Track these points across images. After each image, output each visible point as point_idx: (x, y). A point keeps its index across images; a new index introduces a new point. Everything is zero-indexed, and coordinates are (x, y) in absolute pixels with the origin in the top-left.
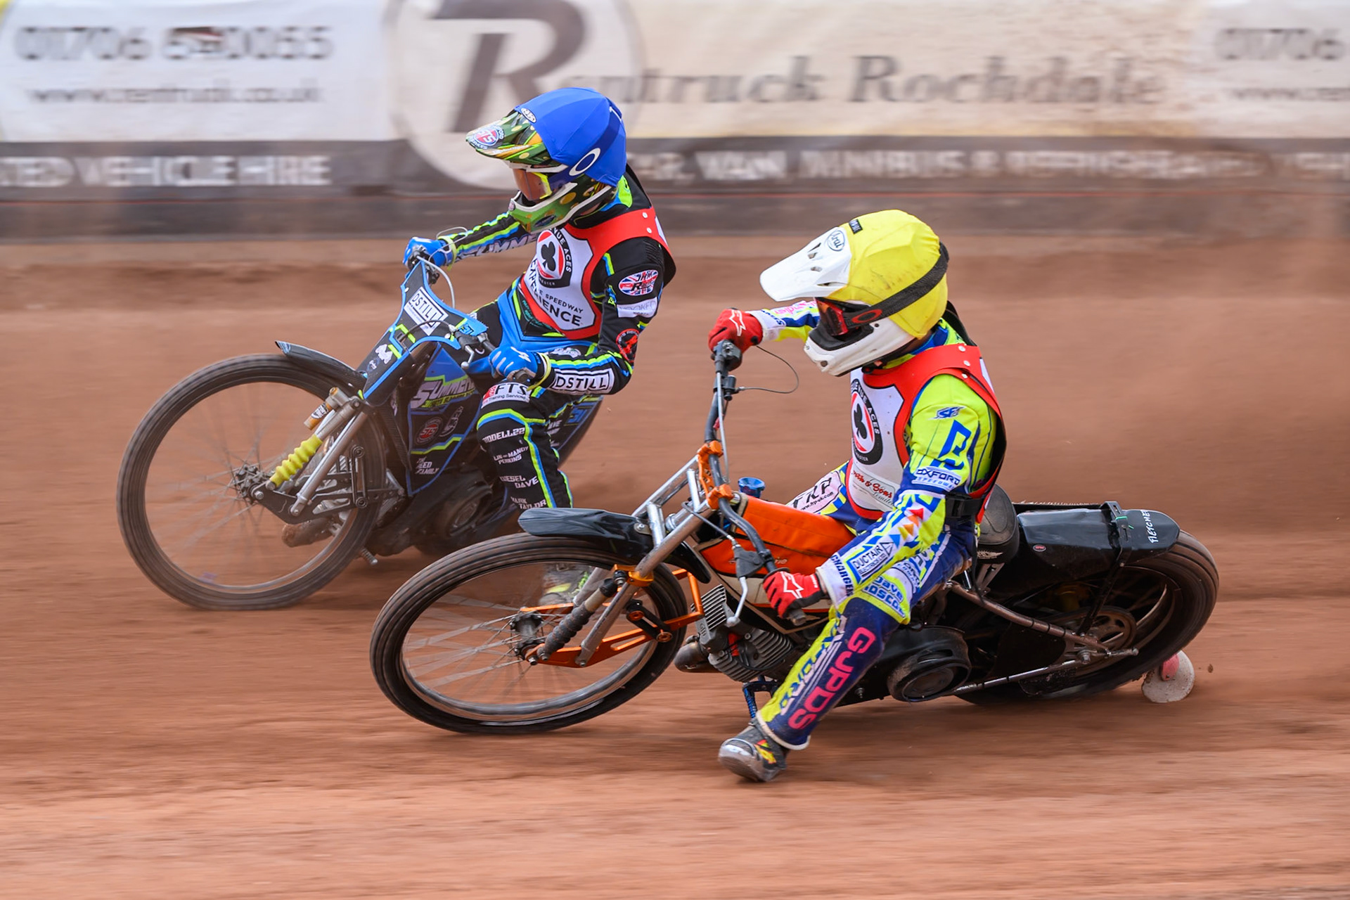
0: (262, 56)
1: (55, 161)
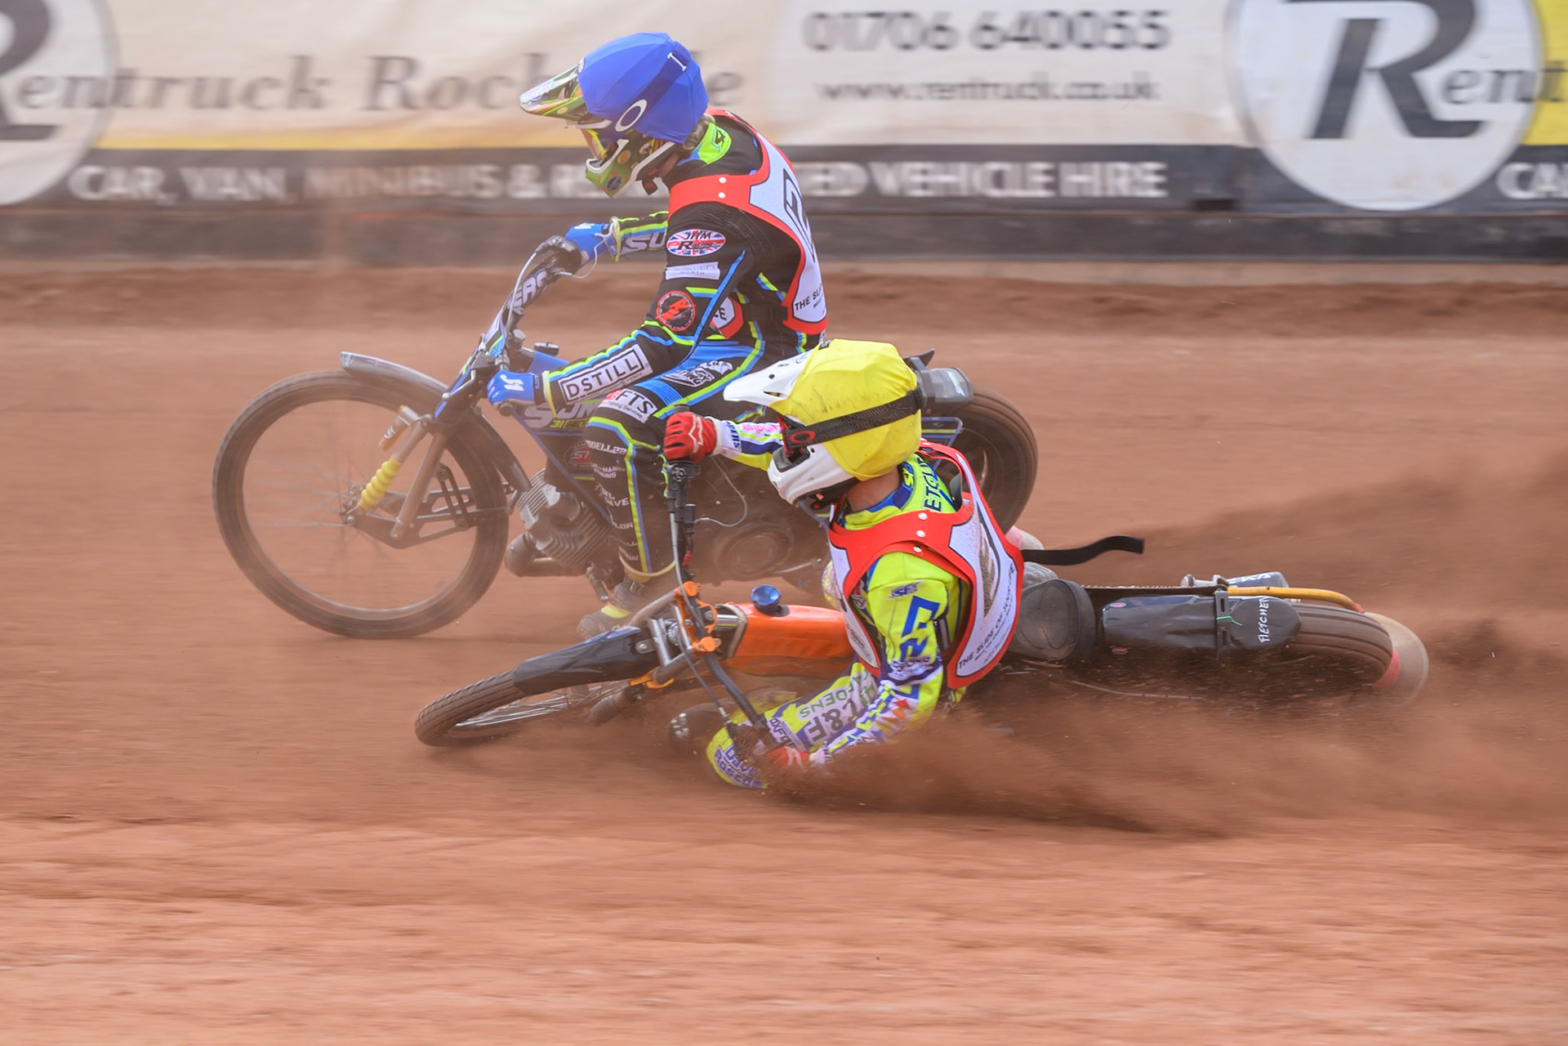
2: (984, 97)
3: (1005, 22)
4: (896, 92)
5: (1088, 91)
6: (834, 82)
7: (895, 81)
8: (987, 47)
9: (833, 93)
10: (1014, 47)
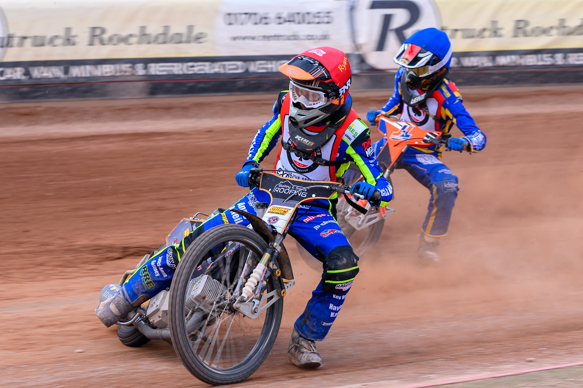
0: (309, 23)
1: (239, 63)
2: (278, 39)
3: (285, 15)
4: (253, 38)
5: (310, 38)
6: (235, 35)
7: (253, 35)
8: (280, 23)
9: (235, 39)
10: (287, 23)
